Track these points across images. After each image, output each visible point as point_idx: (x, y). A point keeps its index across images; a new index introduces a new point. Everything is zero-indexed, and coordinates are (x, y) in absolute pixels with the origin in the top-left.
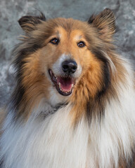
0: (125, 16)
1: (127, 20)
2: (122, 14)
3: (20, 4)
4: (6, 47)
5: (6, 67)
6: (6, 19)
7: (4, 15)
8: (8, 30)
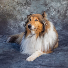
0: (51, 11)
1: (51, 12)
2: (50, 10)
3: (26, 8)
4: (23, 18)
5: (23, 23)
6: (23, 11)
7: (22, 10)
8: (24, 14)
